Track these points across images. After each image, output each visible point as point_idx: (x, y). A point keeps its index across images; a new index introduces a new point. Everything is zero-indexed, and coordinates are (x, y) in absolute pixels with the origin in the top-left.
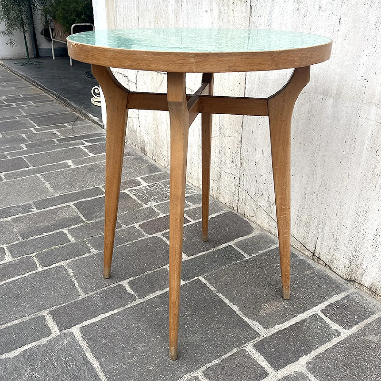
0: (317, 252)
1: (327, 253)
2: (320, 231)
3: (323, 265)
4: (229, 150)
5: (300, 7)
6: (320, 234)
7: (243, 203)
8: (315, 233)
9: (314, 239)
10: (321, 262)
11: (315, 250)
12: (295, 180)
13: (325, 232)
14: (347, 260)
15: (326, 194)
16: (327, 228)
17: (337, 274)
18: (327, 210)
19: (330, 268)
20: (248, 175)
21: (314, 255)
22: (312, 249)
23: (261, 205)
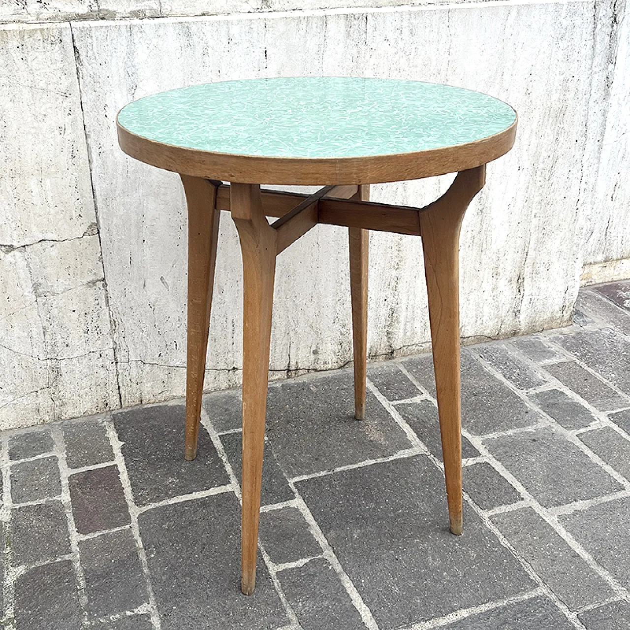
0: (293, 363)
1: (307, 355)
2: (292, 334)
3: (305, 374)
4: (75, 315)
5: (191, 41)
6: (292, 338)
7: (134, 385)
8: (284, 342)
9: (285, 351)
10: (302, 372)
11: (289, 364)
12: (238, 290)
13: (300, 331)
14: (336, 344)
15: (292, 283)
16: (301, 324)
17: (326, 370)
18: (297, 302)
19: (315, 370)
20: (138, 333)
21: (289, 370)
22: (284, 366)
23: (178, 363)
